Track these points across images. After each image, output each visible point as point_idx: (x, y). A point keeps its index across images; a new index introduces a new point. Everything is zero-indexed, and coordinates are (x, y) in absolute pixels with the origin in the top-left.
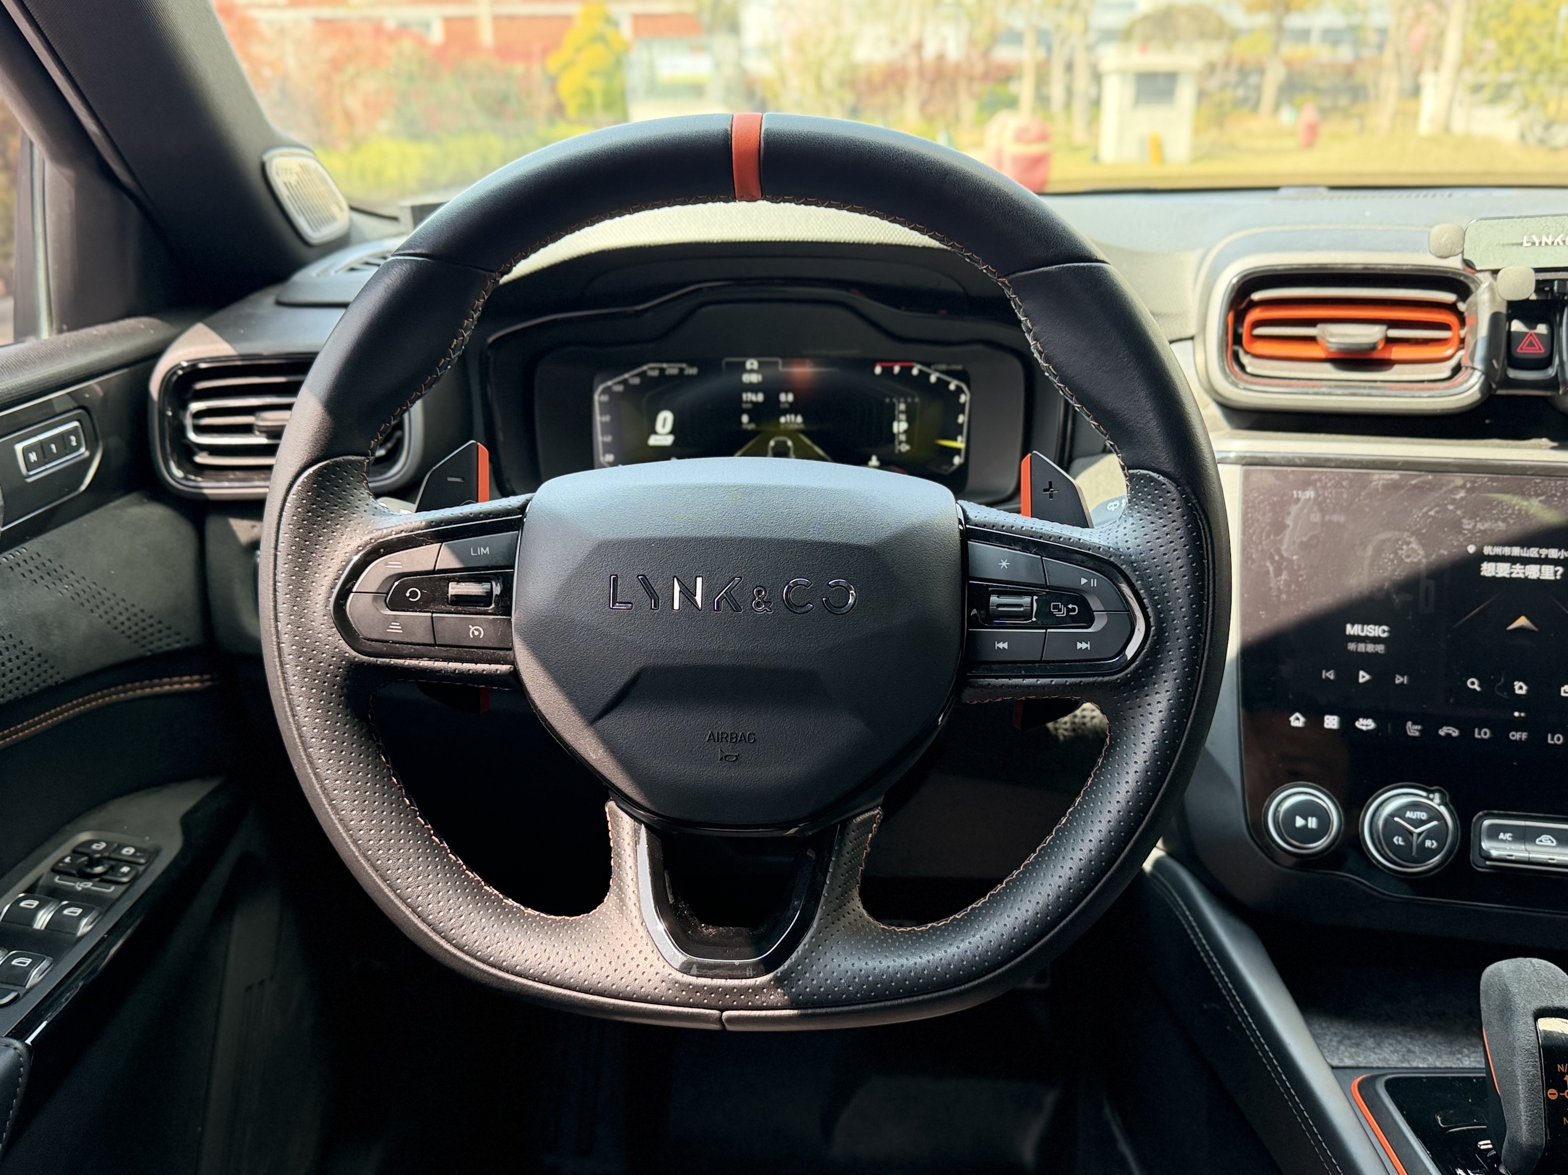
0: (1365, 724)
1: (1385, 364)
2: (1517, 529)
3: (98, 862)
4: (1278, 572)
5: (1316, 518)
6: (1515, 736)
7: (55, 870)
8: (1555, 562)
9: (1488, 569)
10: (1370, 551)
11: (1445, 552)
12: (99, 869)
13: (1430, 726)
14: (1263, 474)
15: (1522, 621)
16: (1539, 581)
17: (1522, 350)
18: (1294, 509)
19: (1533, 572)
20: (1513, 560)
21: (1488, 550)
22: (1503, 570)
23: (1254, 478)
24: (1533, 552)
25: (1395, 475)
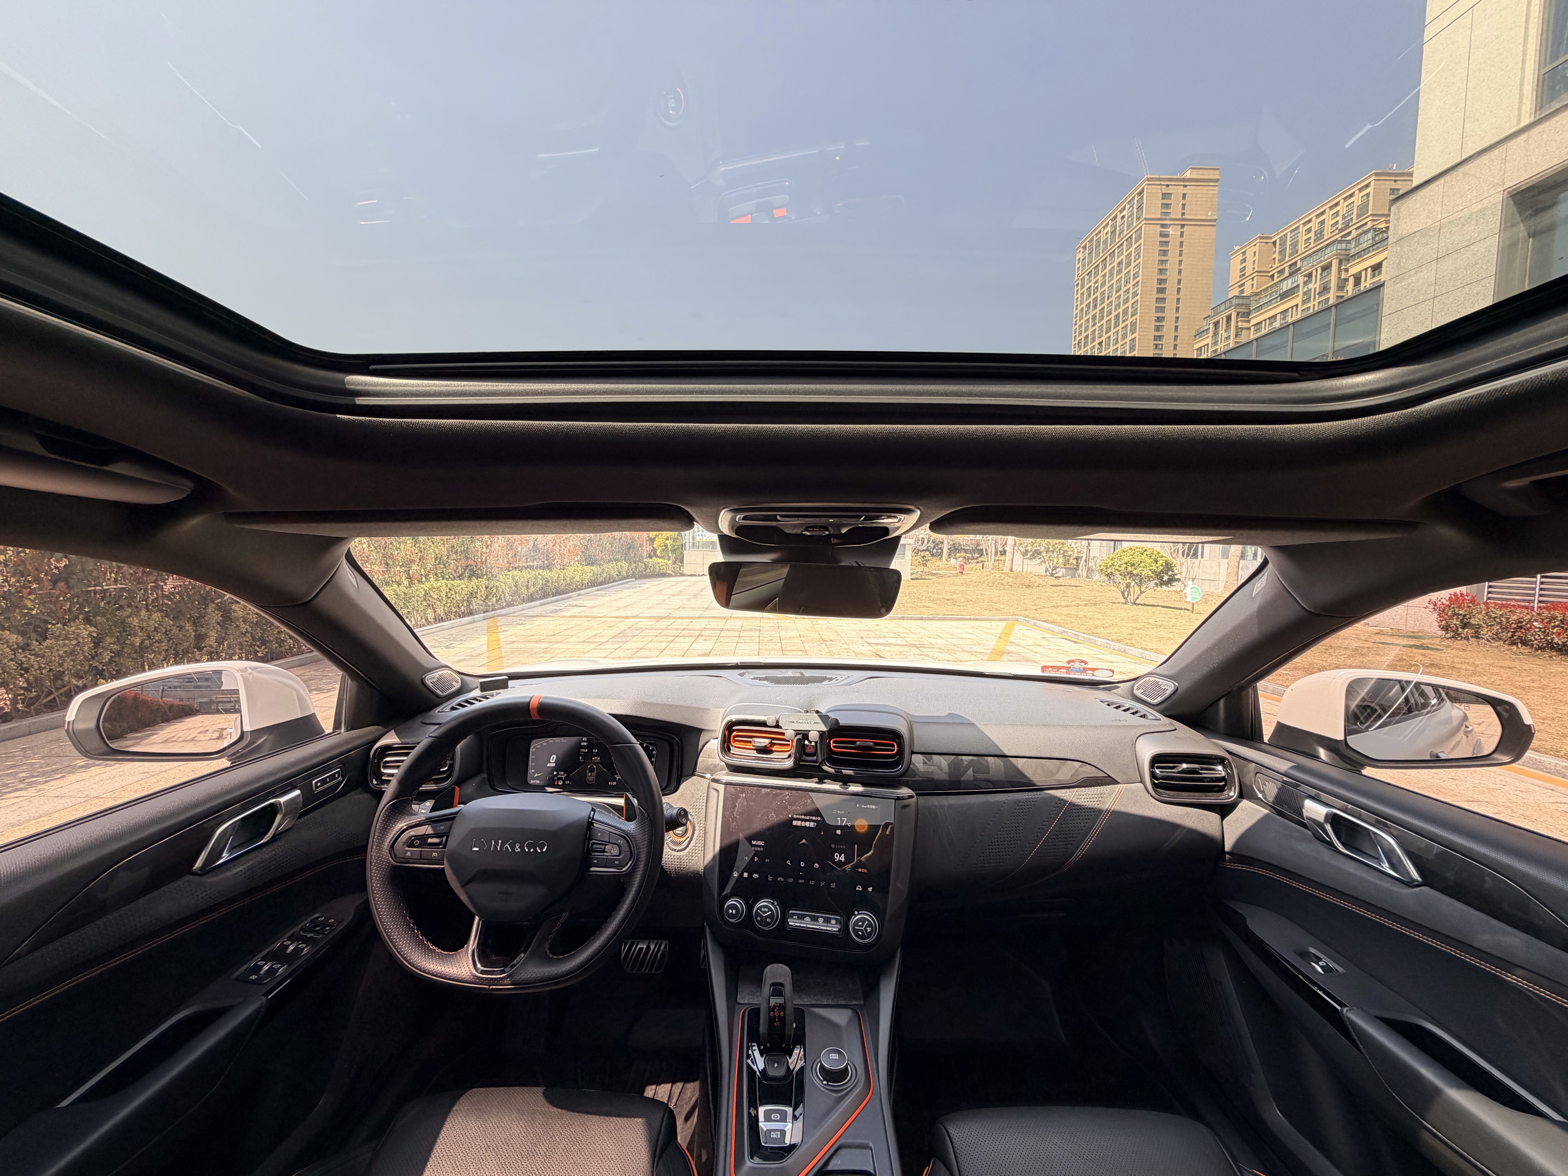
0: (756, 876)
1: (771, 752)
2: (803, 810)
3: (318, 926)
4: (733, 822)
5: (745, 803)
6: (801, 881)
7: (302, 929)
8: (814, 821)
9: (795, 823)
10: (760, 816)
11: (783, 817)
12: (318, 928)
13: (775, 878)
14: (731, 789)
15: (804, 841)
16: (809, 827)
17: (808, 751)
18: (739, 800)
19: (807, 824)
20: (802, 820)
21: (795, 816)
22: (799, 823)
23: (728, 789)
24: (808, 818)
25: (769, 790)
